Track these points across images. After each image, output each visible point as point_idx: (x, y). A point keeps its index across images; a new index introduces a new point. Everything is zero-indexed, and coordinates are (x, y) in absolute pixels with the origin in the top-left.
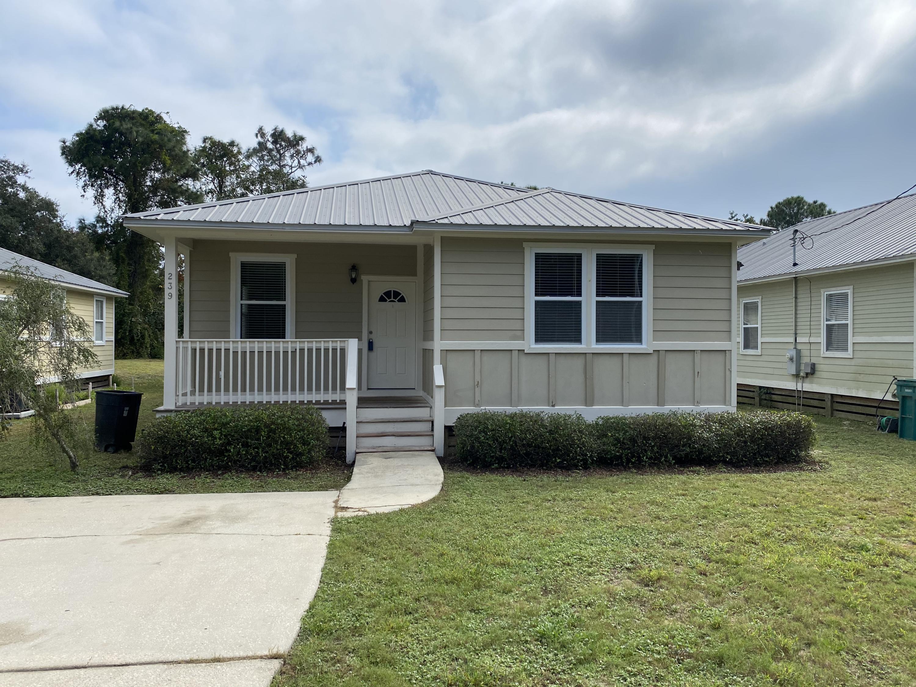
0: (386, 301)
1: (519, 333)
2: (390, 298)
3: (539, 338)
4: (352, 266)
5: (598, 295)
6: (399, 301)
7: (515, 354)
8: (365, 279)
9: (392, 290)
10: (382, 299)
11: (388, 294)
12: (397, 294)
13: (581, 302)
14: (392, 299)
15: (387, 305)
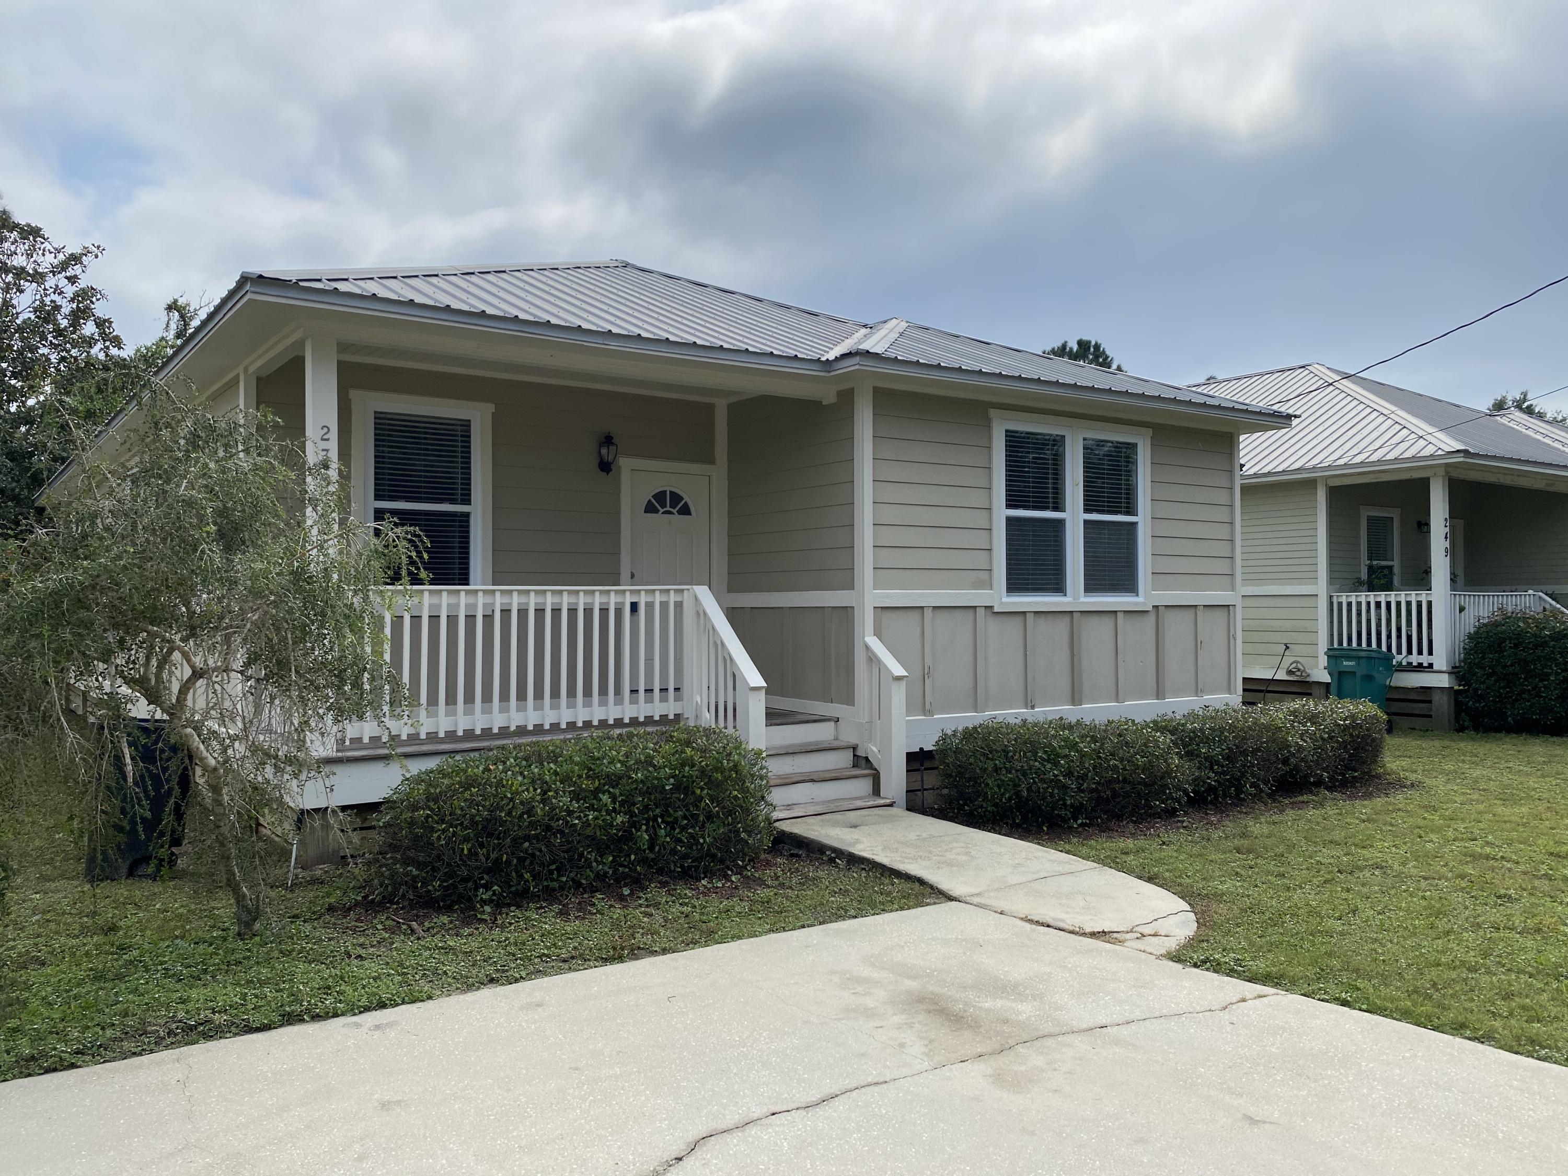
0: (657, 511)
1: (984, 575)
2: (663, 506)
3: (1013, 587)
4: (606, 438)
5: (1087, 510)
6: (679, 512)
7: (981, 613)
8: (626, 464)
9: (668, 489)
10: (650, 509)
11: (660, 497)
12: (676, 498)
13: (1064, 520)
14: (668, 508)
15: (658, 519)
